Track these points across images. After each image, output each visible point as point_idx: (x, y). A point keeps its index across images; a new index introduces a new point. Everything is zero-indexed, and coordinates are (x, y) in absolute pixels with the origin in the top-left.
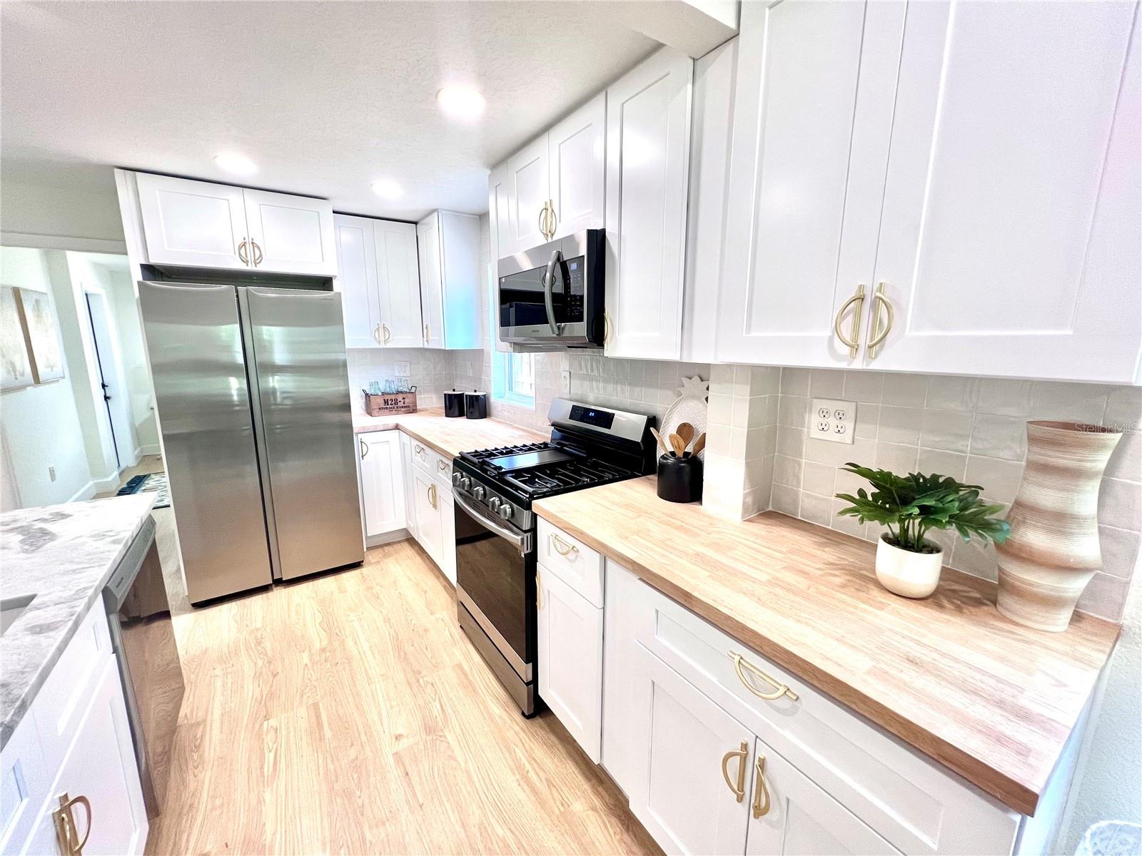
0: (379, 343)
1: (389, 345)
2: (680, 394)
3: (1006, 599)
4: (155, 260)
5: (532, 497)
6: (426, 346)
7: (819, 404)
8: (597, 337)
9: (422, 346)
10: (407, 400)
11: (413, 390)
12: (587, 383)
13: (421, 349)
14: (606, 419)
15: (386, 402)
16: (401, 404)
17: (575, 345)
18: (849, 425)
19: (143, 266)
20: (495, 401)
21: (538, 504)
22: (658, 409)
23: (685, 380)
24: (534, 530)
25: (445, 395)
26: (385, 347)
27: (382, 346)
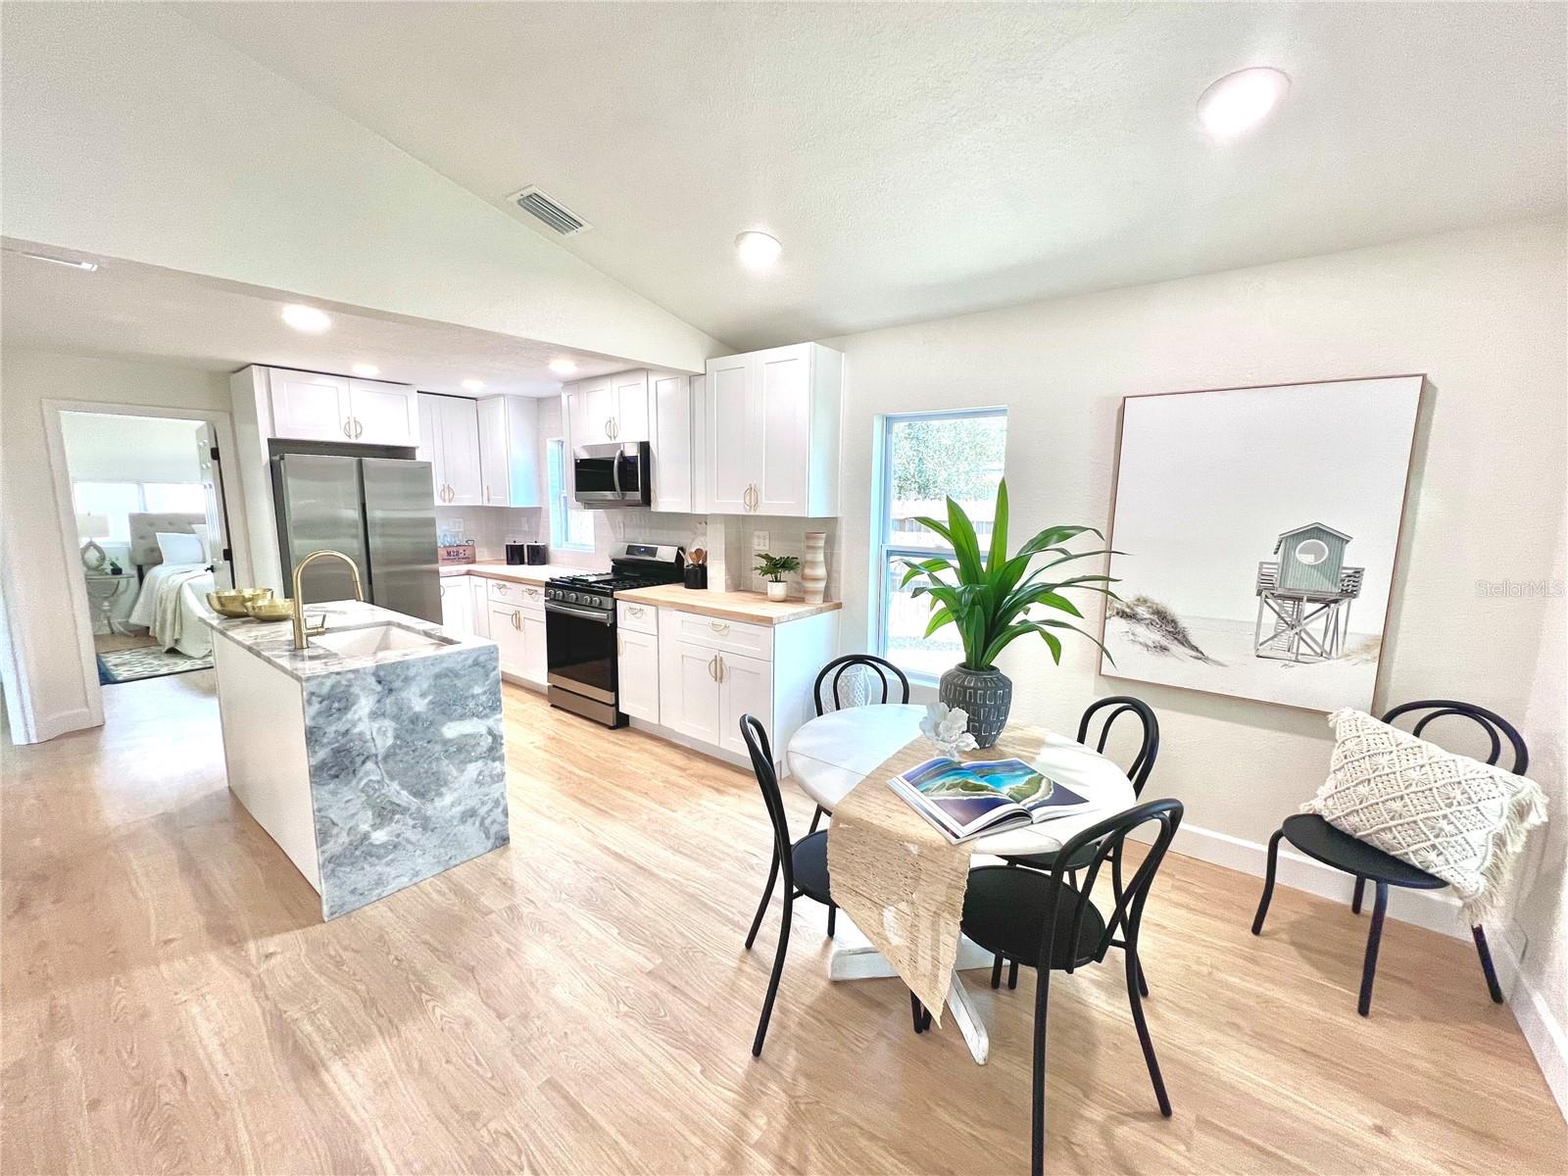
0: (444, 501)
1: (453, 504)
2: (695, 533)
3: (807, 597)
4: (280, 435)
5: (612, 590)
6: (486, 504)
7: (756, 533)
8: (647, 500)
9: (480, 504)
10: (467, 552)
11: (471, 543)
12: (637, 531)
13: (479, 506)
14: (653, 552)
15: (449, 554)
16: (461, 556)
17: (633, 504)
18: (767, 541)
19: (269, 440)
20: (553, 549)
21: (616, 594)
22: (684, 543)
23: (698, 525)
24: (615, 610)
25: (507, 546)
26: (450, 505)
27: (447, 504)
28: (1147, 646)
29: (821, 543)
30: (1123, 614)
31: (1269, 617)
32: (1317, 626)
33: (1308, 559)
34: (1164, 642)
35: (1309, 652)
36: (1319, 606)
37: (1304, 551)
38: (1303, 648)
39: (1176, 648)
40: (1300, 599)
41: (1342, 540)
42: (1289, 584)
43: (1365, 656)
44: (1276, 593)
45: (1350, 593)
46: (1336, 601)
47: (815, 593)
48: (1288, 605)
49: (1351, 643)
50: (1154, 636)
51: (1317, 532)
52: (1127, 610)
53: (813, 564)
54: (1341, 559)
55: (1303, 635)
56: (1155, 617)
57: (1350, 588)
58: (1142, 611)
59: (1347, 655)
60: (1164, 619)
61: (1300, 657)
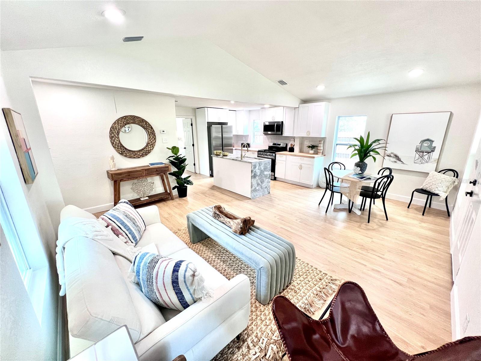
2: (292, 141)
3: (318, 153)
4: (209, 121)
7: (306, 140)
8: (282, 134)
11: (233, 143)
12: (277, 140)
14: (279, 145)
17: (278, 135)
18: (308, 142)
19: (207, 122)
20: (251, 144)
21: (276, 153)
22: (288, 143)
23: (292, 139)
24: (275, 156)
25: (242, 143)
28: (392, 162)
29: (322, 142)
30: (388, 156)
31: (417, 156)
32: (426, 157)
33: (426, 145)
34: (396, 161)
35: (424, 162)
36: (427, 153)
37: (425, 143)
38: (423, 161)
39: (398, 162)
40: (424, 152)
41: (433, 141)
42: (422, 150)
43: (435, 162)
44: (419, 151)
45: (433, 151)
46: (430, 152)
47: (320, 153)
48: (421, 153)
49: (432, 160)
50: (394, 160)
51: (428, 140)
52: (389, 155)
53: (320, 147)
54: (432, 145)
55: (423, 159)
56: (395, 156)
57: (433, 150)
58: (392, 155)
59: (431, 162)
60: (396, 157)
61: (422, 163)
